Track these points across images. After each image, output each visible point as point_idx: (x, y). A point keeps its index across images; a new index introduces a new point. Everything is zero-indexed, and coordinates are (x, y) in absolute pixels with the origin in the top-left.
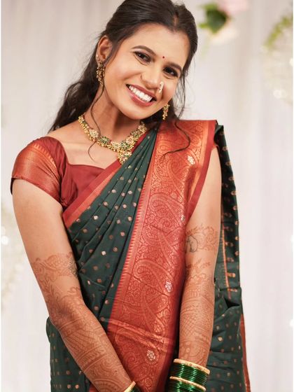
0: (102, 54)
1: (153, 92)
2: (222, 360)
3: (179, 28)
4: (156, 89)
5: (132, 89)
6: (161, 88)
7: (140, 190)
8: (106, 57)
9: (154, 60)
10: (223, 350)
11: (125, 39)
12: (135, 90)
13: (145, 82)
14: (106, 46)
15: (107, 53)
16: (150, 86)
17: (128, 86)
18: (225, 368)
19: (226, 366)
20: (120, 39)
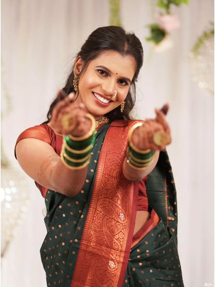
0: (77, 68)
1: (109, 97)
2: (167, 275)
3: (128, 53)
4: (111, 96)
5: (96, 95)
6: (115, 95)
7: (99, 152)
8: (80, 70)
9: (110, 76)
10: (167, 268)
11: (92, 60)
12: (97, 96)
13: (104, 91)
14: (80, 63)
15: (81, 68)
16: (107, 94)
17: (93, 93)
18: (169, 281)
19: (170, 279)
20: (89, 60)
